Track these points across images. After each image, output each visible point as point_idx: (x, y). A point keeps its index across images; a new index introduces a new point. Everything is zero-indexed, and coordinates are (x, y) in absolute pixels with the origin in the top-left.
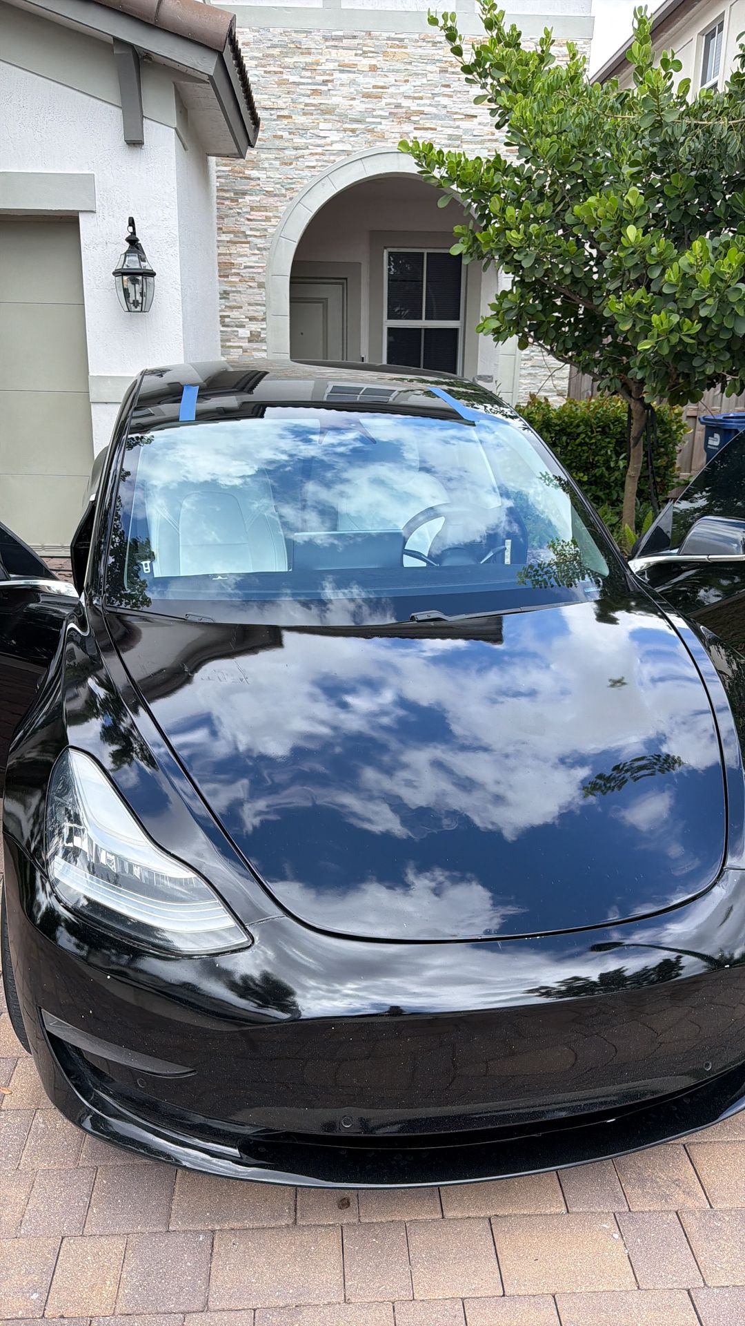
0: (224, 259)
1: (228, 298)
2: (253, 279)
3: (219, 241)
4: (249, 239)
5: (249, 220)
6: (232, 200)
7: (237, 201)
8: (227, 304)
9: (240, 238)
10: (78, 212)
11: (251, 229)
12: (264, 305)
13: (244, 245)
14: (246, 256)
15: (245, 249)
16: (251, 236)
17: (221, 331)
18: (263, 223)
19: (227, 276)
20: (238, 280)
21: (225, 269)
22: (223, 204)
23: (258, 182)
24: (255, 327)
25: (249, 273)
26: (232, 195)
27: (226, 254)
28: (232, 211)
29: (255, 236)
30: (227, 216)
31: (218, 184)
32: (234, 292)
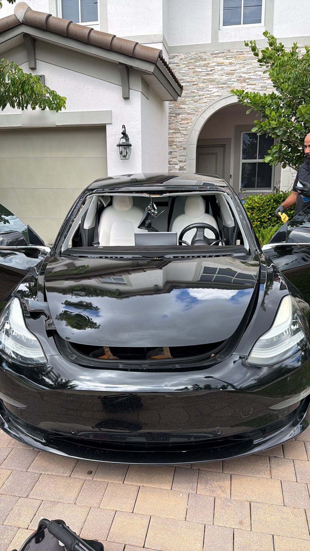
0: (171, 139)
1: (172, 154)
2: (181, 146)
3: (169, 133)
4: (181, 131)
5: (181, 124)
6: (174, 117)
7: (176, 117)
8: (171, 156)
9: (177, 131)
10: (106, 124)
11: (181, 128)
12: (185, 156)
13: (178, 134)
14: (179, 138)
15: (179, 135)
16: (181, 130)
17: (169, 167)
18: (186, 125)
19: (172, 146)
20: (176, 147)
21: (171, 143)
22: (171, 119)
23: (185, 109)
24: (181, 164)
25: (180, 144)
26: (174, 115)
27: (171, 138)
28: (174, 121)
29: (183, 130)
30: (172, 123)
31: (169, 111)
32: (174, 152)
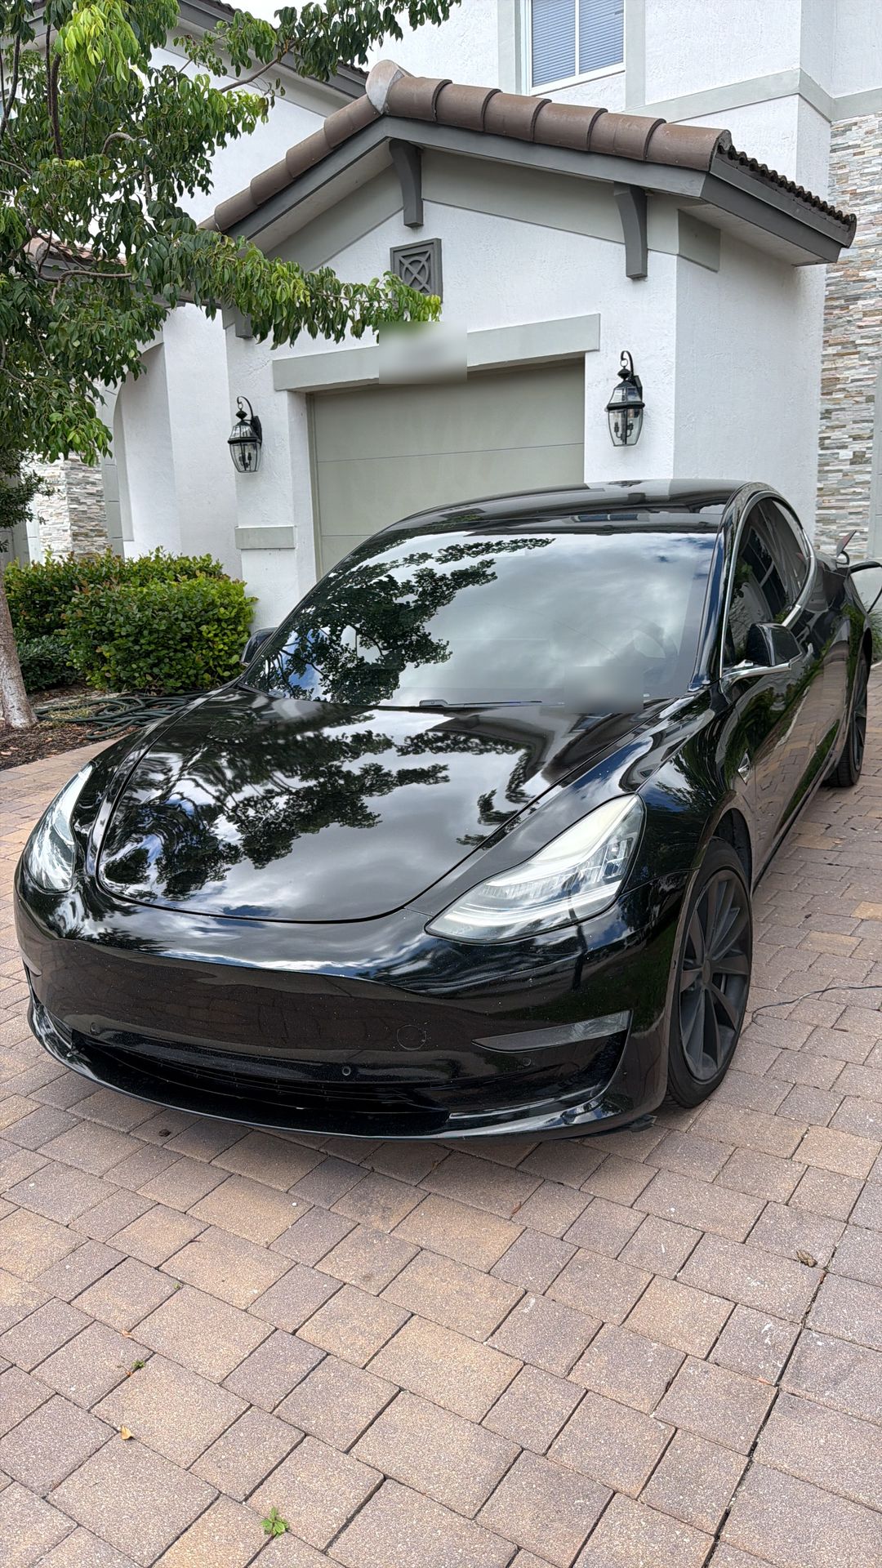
0: (828, 375)
1: (830, 418)
2: (860, 393)
3: (824, 356)
4: (859, 349)
5: (860, 327)
6: (842, 308)
7: (848, 308)
8: (828, 424)
9: (849, 348)
10: (584, 352)
11: (862, 338)
12: (872, 421)
13: (852, 357)
14: (854, 368)
15: (854, 360)
16: (861, 345)
17: (820, 455)
18: (877, 329)
19: (831, 394)
20: (843, 396)
21: (829, 386)
22: (831, 314)
23: (874, 283)
24: (859, 446)
25: (857, 387)
26: (842, 302)
27: (831, 369)
28: (841, 320)
29: (867, 344)
30: (835, 327)
31: (827, 293)
32: (837, 410)
